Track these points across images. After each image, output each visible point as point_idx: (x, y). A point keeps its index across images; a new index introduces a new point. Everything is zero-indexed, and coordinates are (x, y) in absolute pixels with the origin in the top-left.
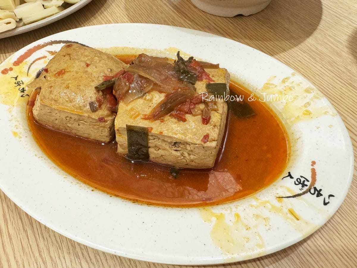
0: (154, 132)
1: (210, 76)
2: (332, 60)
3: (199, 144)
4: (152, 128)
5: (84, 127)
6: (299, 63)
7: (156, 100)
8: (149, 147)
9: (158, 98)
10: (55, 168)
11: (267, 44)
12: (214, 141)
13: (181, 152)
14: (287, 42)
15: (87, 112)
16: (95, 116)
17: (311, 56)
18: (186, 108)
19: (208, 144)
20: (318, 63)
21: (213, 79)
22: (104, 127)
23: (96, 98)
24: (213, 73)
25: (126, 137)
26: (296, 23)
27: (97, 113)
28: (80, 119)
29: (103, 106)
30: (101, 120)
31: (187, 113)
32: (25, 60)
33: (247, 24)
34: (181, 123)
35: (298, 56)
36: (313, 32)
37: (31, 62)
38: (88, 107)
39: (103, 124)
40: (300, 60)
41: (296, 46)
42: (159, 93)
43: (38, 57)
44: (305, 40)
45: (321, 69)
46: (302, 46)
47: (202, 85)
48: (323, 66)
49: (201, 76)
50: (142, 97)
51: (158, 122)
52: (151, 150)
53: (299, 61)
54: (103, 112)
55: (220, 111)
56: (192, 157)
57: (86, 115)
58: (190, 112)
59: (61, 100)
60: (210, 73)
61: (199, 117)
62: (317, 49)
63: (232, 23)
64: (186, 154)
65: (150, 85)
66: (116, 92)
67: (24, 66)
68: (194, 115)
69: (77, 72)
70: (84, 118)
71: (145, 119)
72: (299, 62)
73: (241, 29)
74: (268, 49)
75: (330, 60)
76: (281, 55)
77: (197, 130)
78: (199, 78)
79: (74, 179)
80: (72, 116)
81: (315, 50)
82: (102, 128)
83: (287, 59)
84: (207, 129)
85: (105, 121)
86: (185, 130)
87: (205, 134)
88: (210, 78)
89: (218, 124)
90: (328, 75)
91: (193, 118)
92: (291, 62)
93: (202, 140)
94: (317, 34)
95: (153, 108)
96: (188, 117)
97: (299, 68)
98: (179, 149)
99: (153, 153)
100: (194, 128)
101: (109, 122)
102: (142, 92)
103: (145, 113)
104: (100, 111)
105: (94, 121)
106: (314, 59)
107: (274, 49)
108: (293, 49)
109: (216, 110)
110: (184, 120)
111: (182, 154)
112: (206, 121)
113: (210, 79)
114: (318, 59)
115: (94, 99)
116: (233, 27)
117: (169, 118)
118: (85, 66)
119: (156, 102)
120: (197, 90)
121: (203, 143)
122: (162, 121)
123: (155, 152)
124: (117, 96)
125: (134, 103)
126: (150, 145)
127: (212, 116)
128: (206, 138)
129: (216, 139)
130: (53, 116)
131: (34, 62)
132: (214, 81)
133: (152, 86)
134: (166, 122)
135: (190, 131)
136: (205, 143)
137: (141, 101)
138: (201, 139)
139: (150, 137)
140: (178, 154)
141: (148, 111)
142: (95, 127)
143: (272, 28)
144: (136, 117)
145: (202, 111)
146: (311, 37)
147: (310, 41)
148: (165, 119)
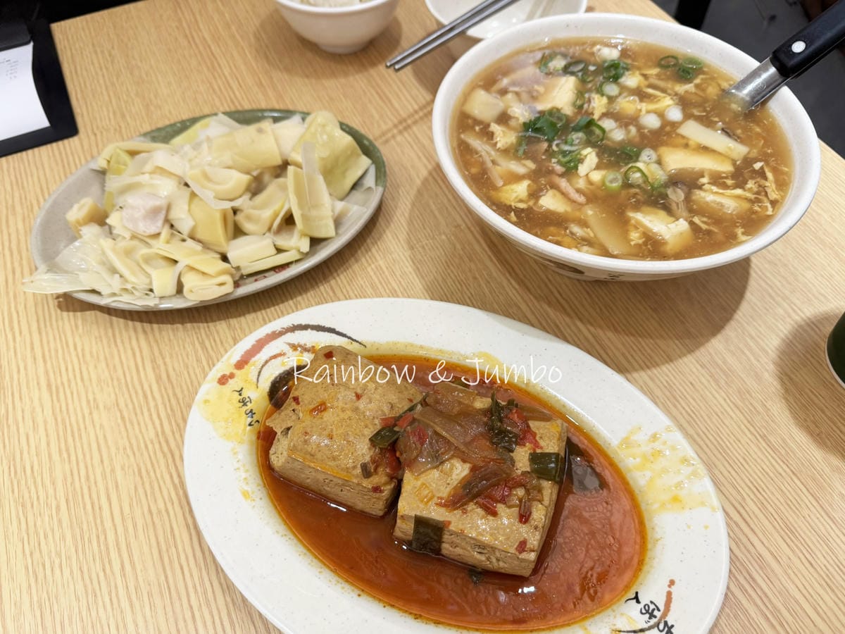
0: (452, 527)
1: (537, 438)
2: (744, 385)
3: (512, 553)
4: (449, 523)
5: (349, 494)
6: (690, 388)
7: (457, 475)
8: (443, 542)
9: (459, 471)
10: (305, 554)
11: (643, 344)
12: (534, 551)
13: (487, 555)
14: (677, 342)
15: (357, 476)
16: (368, 483)
17: (712, 376)
18: (498, 493)
19: (524, 556)
20: (721, 391)
21: (542, 443)
22: (378, 499)
23: (371, 457)
24: (541, 431)
25: (413, 526)
26: (699, 302)
27: (371, 479)
28: (346, 483)
29: (380, 470)
30: (376, 489)
31: (500, 502)
32: (253, 359)
33: (614, 298)
34: (491, 518)
35: (691, 373)
36: (725, 325)
37: (262, 362)
38: (359, 471)
39: (378, 495)
40: (693, 382)
41: (690, 351)
42: (462, 463)
43: (272, 354)
44: (708, 341)
45: (723, 402)
46: (702, 353)
47: (523, 454)
48: (728, 396)
49: (524, 438)
50: (437, 467)
51: (458, 512)
52: (445, 546)
53: (691, 383)
54: (380, 478)
55: (546, 502)
56: (501, 564)
57: (355, 481)
58: (503, 500)
59: (319, 456)
60: (537, 432)
61: (516, 510)
62: (725, 362)
63: (588, 293)
64: (494, 560)
65: (449, 449)
66: (401, 454)
67: (252, 370)
68: (510, 507)
69: (343, 410)
70: (351, 484)
71: (440, 505)
72: (690, 385)
73: (603, 308)
74: (644, 355)
75: (741, 387)
76: (664, 368)
77: (512, 531)
78: (520, 441)
79: (332, 574)
80: (335, 480)
81: (720, 362)
82: (375, 500)
83: (672, 378)
84: (525, 531)
85: (381, 491)
86: (495, 530)
87: (522, 539)
88: (536, 441)
89: (540, 525)
90: (734, 416)
91: (508, 510)
92: (677, 384)
93: (516, 549)
94: (730, 331)
95: (453, 487)
96: (500, 508)
97: (687, 396)
98: (485, 551)
99: (446, 548)
100: (508, 527)
101: (386, 492)
102: (437, 460)
103: (440, 495)
104: (376, 476)
105: (366, 490)
106: (717, 381)
107: (653, 354)
108: (685, 359)
109: (541, 501)
110: (494, 514)
111: (488, 559)
112: (524, 518)
113: (536, 445)
114: (723, 382)
115: (367, 459)
116: (589, 300)
117: (474, 507)
118: (354, 398)
119: (456, 477)
120: (516, 464)
121: (517, 553)
122: (465, 512)
123: (451, 549)
124: (402, 460)
125: (426, 476)
126: (444, 540)
127: (534, 510)
128: (522, 546)
129: (536, 548)
130: (304, 474)
131: (267, 362)
132: (541, 448)
133: (452, 452)
134: (469, 514)
135: (501, 532)
136: (520, 553)
137: (435, 474)
138: (515, 546)
139: (446, 532)
140: (483, 558)
141: (445, 492)
142: (365, 497)
143: (655, 310)
144: (428, 502)
145: (520, 501)
146: (719, 337)
147: (716, 345)
148: (469, 509)
